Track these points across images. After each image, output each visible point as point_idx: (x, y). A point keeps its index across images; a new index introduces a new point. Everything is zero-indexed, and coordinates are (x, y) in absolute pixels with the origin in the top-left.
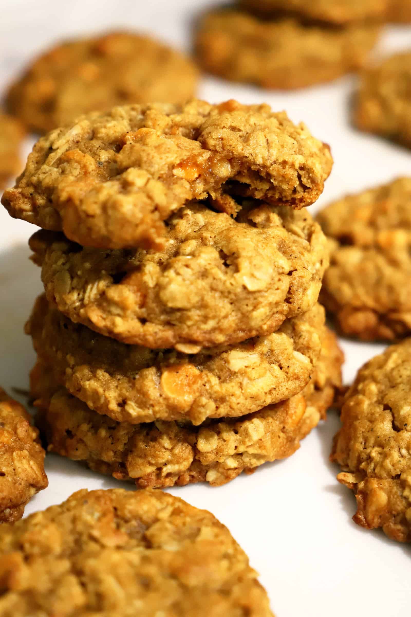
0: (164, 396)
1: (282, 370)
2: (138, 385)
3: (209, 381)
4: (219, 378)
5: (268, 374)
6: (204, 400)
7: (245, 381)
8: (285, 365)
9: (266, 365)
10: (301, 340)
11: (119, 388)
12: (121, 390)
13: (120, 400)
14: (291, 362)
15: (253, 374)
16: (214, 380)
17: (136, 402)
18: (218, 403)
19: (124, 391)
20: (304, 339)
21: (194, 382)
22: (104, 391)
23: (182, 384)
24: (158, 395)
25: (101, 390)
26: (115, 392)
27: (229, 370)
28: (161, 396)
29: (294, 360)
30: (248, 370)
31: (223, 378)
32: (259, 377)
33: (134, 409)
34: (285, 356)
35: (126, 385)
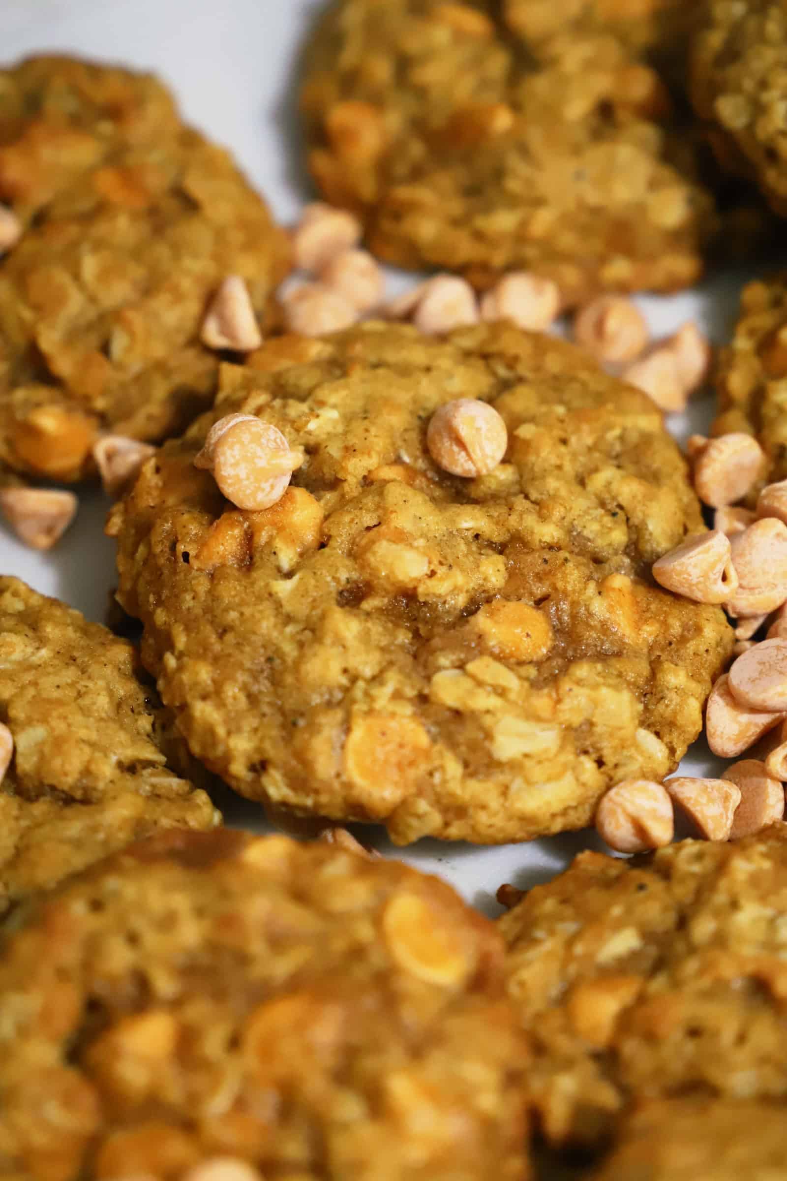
0: (344, 778)
1: (602, 769)
2: (298, 742)
3: (442, 768)
4: (466, 765)
5: (569, 777)
6: (423, 806)
7: (517, 784)
8: (610, 759)
9: (568, 756)
10: (661, 707)
11: (260, 734)
12: (262, 740)
13: (256, 758)
14: (625, 752)
15: (537, 772)
16: (454, 768)
17: (286, 775)
18: (451, 815)
19: (268, 745)
20: (667, 706)
21: (412, 764)
22: (229, 733)
23: (386, 761)
24: (333, 772)
25: (221, 731)
26: (250, 740)
27: (489, 755)
28: (338, 775)
29: (633, 751)
30: (528, 763)
31: (471, 769)
32: (549, 779)
33: (277, 787)
34: (616, 742)
35: (275, 732)
